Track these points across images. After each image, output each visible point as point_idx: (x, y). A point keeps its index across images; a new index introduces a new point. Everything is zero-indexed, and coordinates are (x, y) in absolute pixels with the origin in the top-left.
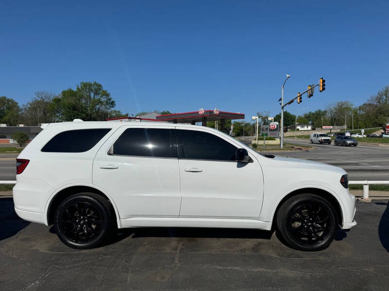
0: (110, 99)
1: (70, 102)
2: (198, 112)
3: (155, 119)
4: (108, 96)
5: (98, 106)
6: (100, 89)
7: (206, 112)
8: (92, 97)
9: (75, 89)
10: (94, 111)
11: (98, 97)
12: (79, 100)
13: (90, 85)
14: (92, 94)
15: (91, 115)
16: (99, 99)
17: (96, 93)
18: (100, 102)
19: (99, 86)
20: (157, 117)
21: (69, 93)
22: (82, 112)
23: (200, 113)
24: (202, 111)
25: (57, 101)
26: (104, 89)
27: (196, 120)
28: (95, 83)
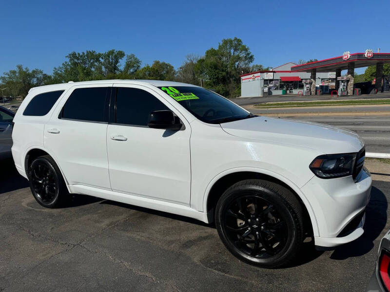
0: (248, 54)
1: (212, 61)
2: (342, 58)
3: (290, 70)
4: (247, 51)
5: (237, 63)
6: (240, 45)
7: (352, 55)
8: (232, 54)
9: (216, 48)
10: (233, 68)
11: (237, 54)
12: (220, 59)
13: (231, 41)
14: (232, 51)
15: (230, 72)
16: (238, 55)
17: (236, 50)
18: (239, 58)
19: (239, 41)
20: (292, 68)
21: (211, 53)
22: (223, 71)
23: (345, 57)
24: (347, 55)
25: (201, 61)
26: (243, 44)
27: (342, 67)
28: (236, 39)
